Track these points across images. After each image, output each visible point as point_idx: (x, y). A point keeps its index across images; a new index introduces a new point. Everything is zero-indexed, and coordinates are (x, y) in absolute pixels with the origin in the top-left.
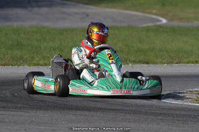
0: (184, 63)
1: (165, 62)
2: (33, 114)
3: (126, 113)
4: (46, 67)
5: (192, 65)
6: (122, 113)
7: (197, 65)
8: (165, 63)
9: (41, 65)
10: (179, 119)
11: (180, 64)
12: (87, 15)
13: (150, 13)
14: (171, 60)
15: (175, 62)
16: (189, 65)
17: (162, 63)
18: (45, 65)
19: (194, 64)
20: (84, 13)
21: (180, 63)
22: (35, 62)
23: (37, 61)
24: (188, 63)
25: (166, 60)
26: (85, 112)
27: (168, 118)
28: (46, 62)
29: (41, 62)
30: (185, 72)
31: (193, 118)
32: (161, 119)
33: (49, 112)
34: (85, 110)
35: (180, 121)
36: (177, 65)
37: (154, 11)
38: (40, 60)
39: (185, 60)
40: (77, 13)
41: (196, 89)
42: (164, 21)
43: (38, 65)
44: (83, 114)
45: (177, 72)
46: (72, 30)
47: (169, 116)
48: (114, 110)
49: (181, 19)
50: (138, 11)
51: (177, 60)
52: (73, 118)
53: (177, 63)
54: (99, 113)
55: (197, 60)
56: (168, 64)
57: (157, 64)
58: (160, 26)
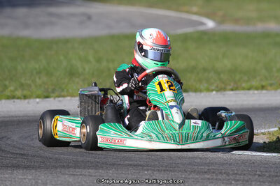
0: (244, 89)
1: (213, 88)
2: (7, 176)
3: (154, 170)
4: (26, 101)
5: (256, 92)
6: (148, 170)
7: (264, 91)
8: (212, 90)
9: (18, 98)
10: (238, 177)
11: (237, 92)
12: (89, 17)
13: (188, 12)
14: (223, 86)
15: (229, 87)
16: (251, 92)
17: (209, 90)
18: (25, 97)
19: (259, 91)
20: (84, 14)
21: (237, 89)
22: (9, 94)
23: (11, 91)
24: (249, 89)
25: (215, 85)
26: (90, 170)
27: (219, 177)
28: (25, 92)
29: (19, 93)
30: (245, 103)
31: (259, 175)
32: (209, 179)
33: (33, 171)
34: (89, 167)
35: (238, 180)
36: (231, 92)
37: (195, 9)
38: (16, 89)
39: (244, 85)
40: (73, 15)
41: (263, 131)
42: (210, 24)
43: (13, 97)
44: (87, 174)
45: (232, 103)
46: (67, 41)
47: (221, 173)
48: (134, 166)
49: (237, 21)
50: (169, 8)
51: (232, 84)
52: (71, 180)
53: (232, 90)
54: (111, 171)
55: (264, 84)
56: (217, 91)
57: (201, 91)
58: (205, 33)
